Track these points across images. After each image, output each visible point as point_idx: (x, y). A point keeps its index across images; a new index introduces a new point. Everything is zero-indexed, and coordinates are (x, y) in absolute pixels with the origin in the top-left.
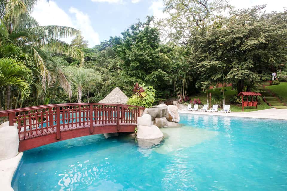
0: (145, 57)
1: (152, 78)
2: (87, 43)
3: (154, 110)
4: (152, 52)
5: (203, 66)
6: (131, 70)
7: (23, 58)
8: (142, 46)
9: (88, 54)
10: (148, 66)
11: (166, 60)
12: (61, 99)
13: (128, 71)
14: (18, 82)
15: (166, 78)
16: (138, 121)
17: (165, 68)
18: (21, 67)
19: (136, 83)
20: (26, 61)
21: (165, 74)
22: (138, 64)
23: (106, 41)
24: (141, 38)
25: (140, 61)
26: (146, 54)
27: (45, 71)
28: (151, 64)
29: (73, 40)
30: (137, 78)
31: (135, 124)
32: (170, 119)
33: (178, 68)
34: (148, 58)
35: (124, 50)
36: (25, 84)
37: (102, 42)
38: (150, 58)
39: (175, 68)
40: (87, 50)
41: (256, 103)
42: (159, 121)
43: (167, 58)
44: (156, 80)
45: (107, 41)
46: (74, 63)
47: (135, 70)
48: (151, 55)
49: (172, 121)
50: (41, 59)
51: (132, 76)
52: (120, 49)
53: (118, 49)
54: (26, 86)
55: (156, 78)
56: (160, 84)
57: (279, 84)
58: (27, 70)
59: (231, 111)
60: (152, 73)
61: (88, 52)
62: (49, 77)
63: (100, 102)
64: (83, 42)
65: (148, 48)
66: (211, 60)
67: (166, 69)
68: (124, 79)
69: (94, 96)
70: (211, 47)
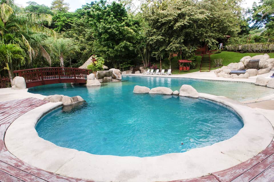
0: (112, 30)
1: (120, 48)
2: (69, 6)
3: (102, 72)
4: (119, 26)
5: (152, 40)
6: (103, 41)
7: (17, 42)
8: (109, 20)
9: (70, 19)
10: (116, 37)
11: (131, 33)
12: (47, 65)
13: (101, 41)
14: (19, 57)
15: (131, 48)
16: (87, 77)
17: (130, 39)
18: (18, 48)
19: (107, 52)
20: (20, 44)
21: (130, 45)
22: (108, 36)
23: (87, 4)
24: (109, 12)
25: (109, 33)
26: (114, 27)
27: (30, 49)
28: (119, 36)
29: (53, 2)
30: (109, 48)
31: (86, 79)
32: (114, 78)
33: (140, 40)
34: (115, 31)
35: (95, 23)
36: (22, 57)
37: (84, 5)
38: (118, 31)
39: (139, 39)
40: (68, 14)
41: (188, 68)
42: (105, 79)
43: (132, 31)
44: (123, 50)
45: (89, 4)
46: (57, 29)
47: (106, 41)
48: (118, 28)
49: (116, 79)
50: (27, 41)
51: (104, 46)
52: (92, 22)
53: (90, 22)
54: (23, 58)
55: (123, 48)
56: (127, 53)
57: (220, 53)
58: (22, 50)
59: (172, 74)
60: (120, 44)
61: (70, 17)
62: (33, 52)
63: (79, 68)
64: (64, 4)
65: (114, 22)
66: (158, 35)
67: (131, 41)
68: (98, 49)
69: (77, 63)
70: (158, 25)
